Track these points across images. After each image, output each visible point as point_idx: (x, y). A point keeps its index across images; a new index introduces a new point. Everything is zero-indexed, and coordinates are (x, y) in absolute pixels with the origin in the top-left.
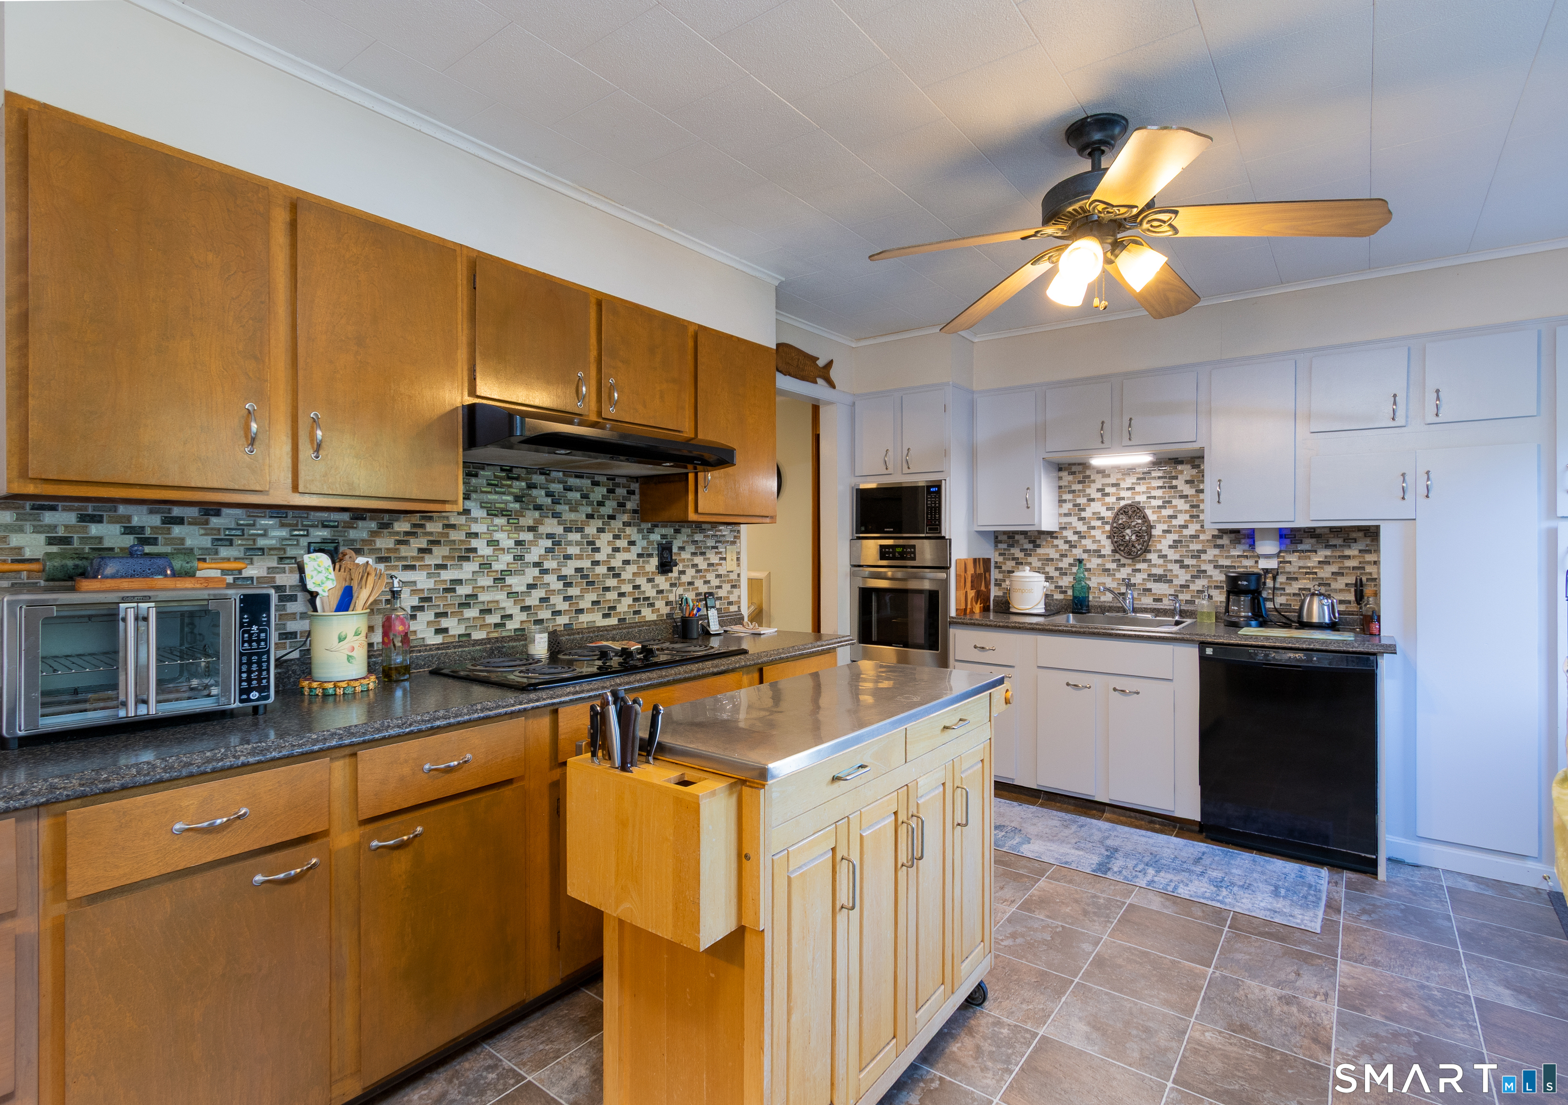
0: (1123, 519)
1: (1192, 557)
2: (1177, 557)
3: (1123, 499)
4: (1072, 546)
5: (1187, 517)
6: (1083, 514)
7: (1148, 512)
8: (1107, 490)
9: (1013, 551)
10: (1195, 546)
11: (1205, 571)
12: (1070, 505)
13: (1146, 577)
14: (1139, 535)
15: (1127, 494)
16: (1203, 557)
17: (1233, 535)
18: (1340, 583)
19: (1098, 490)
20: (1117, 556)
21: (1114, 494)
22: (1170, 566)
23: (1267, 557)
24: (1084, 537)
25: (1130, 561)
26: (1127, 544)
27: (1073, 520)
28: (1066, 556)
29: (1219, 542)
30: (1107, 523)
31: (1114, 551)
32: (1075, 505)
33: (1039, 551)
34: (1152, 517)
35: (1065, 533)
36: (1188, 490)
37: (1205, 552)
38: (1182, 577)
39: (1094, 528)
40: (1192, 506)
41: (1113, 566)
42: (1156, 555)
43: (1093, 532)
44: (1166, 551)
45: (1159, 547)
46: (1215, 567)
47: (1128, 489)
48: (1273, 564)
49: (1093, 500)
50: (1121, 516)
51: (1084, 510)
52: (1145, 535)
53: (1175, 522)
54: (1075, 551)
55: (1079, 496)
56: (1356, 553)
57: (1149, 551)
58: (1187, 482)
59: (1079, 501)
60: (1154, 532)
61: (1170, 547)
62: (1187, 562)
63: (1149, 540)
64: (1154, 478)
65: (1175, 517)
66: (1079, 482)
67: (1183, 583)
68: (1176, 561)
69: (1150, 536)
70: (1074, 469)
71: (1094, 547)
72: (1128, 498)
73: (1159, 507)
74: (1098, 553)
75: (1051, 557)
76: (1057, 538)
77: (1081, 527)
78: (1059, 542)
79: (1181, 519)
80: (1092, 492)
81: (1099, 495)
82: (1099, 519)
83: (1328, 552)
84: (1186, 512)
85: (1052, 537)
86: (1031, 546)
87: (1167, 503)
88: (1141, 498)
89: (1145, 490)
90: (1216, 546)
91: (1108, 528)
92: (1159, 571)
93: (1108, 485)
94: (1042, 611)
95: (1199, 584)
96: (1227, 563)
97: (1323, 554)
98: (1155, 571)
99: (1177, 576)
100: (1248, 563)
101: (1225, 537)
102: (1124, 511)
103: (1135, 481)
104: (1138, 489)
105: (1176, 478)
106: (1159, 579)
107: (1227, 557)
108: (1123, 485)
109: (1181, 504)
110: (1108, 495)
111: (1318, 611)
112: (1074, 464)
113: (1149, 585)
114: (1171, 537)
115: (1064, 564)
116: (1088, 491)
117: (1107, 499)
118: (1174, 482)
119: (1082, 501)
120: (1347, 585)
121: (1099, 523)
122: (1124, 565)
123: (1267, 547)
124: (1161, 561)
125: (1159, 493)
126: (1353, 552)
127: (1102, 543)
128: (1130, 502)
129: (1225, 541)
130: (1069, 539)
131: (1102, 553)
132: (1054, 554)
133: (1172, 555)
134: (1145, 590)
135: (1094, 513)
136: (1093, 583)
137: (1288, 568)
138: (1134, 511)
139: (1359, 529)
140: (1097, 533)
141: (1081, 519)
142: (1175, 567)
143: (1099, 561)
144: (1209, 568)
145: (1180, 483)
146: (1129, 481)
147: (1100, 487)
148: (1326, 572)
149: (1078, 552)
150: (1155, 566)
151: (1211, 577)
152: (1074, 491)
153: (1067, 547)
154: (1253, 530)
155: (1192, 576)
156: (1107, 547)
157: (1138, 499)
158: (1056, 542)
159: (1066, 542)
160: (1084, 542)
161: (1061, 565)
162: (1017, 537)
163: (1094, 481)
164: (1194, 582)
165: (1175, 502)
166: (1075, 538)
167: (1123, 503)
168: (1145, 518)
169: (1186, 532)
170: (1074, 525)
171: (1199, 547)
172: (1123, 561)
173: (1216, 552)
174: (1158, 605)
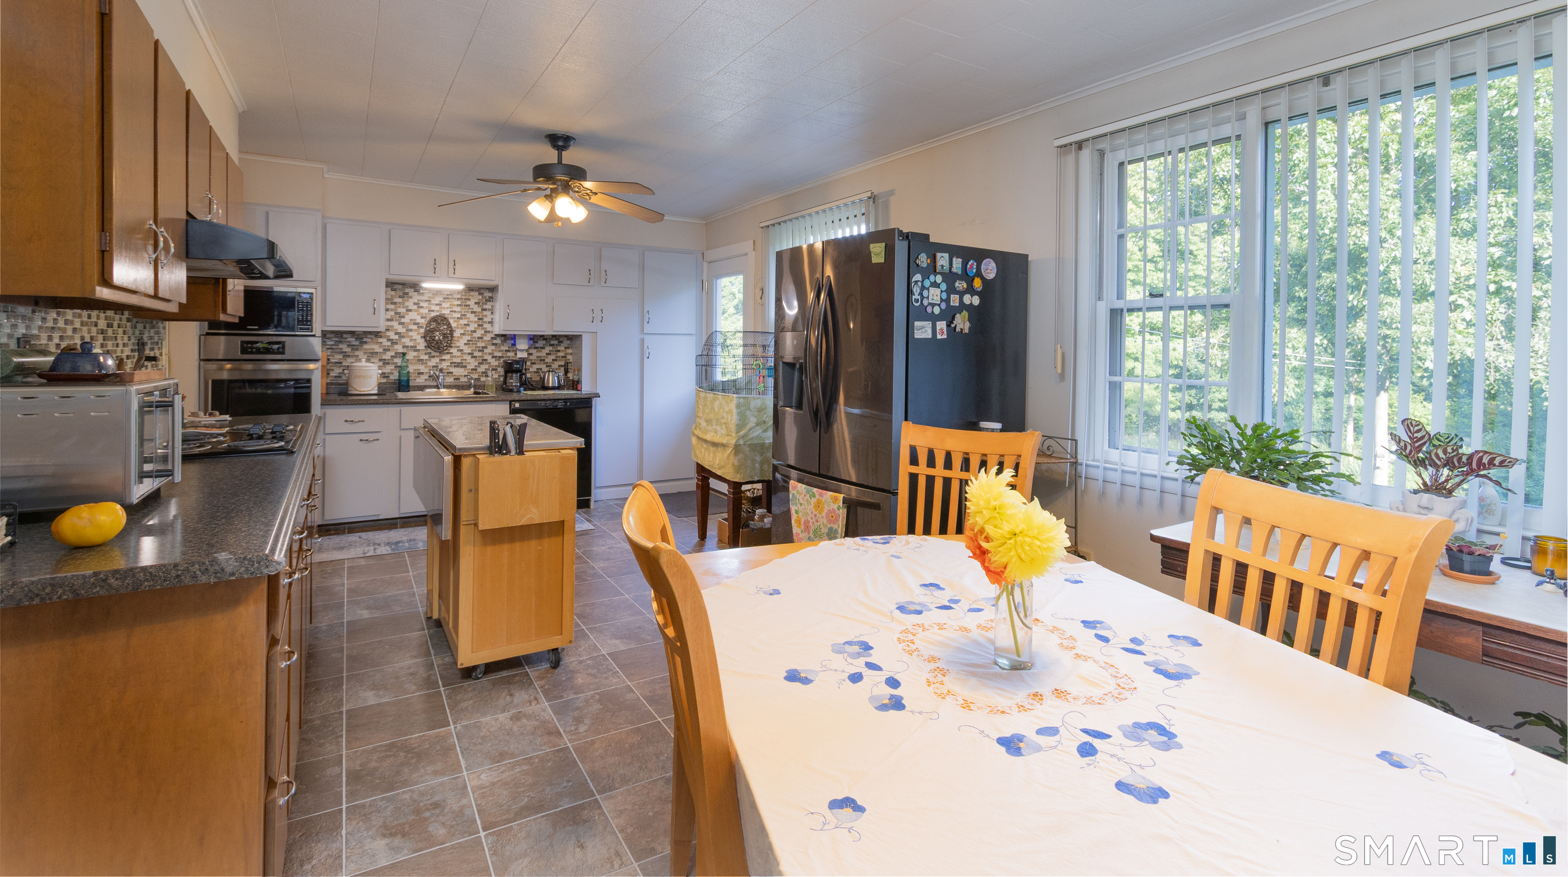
0: (434, 325)
1: (479, 351)
2: (470, 351)
3: (433, 311)
4: (394, 343)
5: (476, 325)
6: (403, 320)
7: (451, 321)
8: (422, 304)
9: (341, 346)
10: (480, 344)
11: (486, 360)
12: (393, 313)
13: (449, 364)
14: (445, 336)
15: (437, 308)
16: (486, 351)
17: (503, 338)
18: (555, 365)
19: (415, 304)
20: (429, 350)
21: (426, 308)
22: (465, 357)
23: (521, 350)
24: (404, 337)
25: (438, 354)
26: (439, 343)
27: (395, 324)
28: (389, 350)
29: (495, 341)
30: (422, 327)
31: (428, 347)
32: (396, 313)
33: (365, 346)
34: (454, 325)
35: (388, 333)
36: (477, 309)
37: (486, 347)
38: (472, 363)
39: (411, 330)
40: (479, 319)
41: (426, 357)
42: (456, 349)
43: (411, 334)
44: (462, 347)
45: (458, 344)
46: (493, 357)
47: (437, 305)
48: (525, 355)
49: (410, 310)
50: (433, 323)
51: (403, 317)
52: (449, 335)
53: (468, 328)
54: (396, 347)
55: (400, 307)
56: (563, 348)
57: (451, 347)
58: (476, 303)
59: (399, 310)
60: (455, 335)
61: (465, 344)
62: (477, 354)
63: (452, 339)
64: (455, 299)
65: (468, 325)
66: (400, 297)
67: (473, 367)
68: (469, 354)
69: (452, 336)
70: (396, 286)
71: (412, 344)
72: (437, 311)
73: (458, 318)
74: (414, 348)
75: (376, 351)
76: (381, 337)
77: (401, 329)
78: (383, 341)
79: (472, 327)
80: (410, 304)
81: (416, 307)
82: (415, 324)
83: (551, 348)
84: (475, 322)
85: (376, 336)
86: (357, 343)
87: (463, 316)
88: (446, 312)
89: (448, 306)
90: (493, 344)
91: (422, 331)
92: (458, 360)
93: (422, 301)
94: (376, 392)
95: (483, 368)
96: (500, 354)
97: (548, 349)
98: (455, 360)
99: (469, 363)
100: (511, 354)
101: (498, 339)
102: (434, 319)
103: (442, 299)
104: (444, 305)
105: (469, 299)
106: (458, 365)
107: (499, 351)
108: (433, 302)
109: (473, 318)
110: (422, 307)
111: (552, 380)
112: (396, 283)
113: (451, 370)
114: (466, 338)
115: (388, 356)
116: (407, 304)
117: (422, 311)
118: (468, 303)
119: (402, 310)
120: (559, 366)
121: (415, 327)
122: (434, 357)
123: (522, 345)
124: (459, 354)
125: (458, 309)
126: (561, 348)
127: (418, 341)
128: (438, 314)
129: (498, 341)
130: (391, 338)
131: (418, 348)
132: (377, 349)
133: (467, 350)
134: (448, 373)
135: (411, 320)
136: (411, 369)
137: (531, 357)
138: (441, 320)
139: (565, 336)
140: (414, 334)
141: (400, 323)
142: (469, 358)
143: (415, 354)
144: (489, 358)
145: (471, 303)
146: (437, 300)
147: (416, 301)
148: (549, 359)
149: (399, 348)
150: (455, 356)
151: (490, 363)
152: (395, 303)
153: (389, 343)
154: (515, 335)
155: (479, 363)
156: (421, 344)
157: (444, 312)
158: (380, 340)
159: (389, 340)
160: (403, 340)
161: (384, 357)
162: (345, 336)
163: (411, 297)
164: (479, 367)
165: (469, 315)
166: (397, 337)
167: (433, 314)
168: (449, 325)
169: (475, 335)
170: (395, 328)
171: (483, 345)
172: (434, 354)
173: (494, 347)
174: (457, 383)
